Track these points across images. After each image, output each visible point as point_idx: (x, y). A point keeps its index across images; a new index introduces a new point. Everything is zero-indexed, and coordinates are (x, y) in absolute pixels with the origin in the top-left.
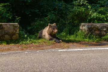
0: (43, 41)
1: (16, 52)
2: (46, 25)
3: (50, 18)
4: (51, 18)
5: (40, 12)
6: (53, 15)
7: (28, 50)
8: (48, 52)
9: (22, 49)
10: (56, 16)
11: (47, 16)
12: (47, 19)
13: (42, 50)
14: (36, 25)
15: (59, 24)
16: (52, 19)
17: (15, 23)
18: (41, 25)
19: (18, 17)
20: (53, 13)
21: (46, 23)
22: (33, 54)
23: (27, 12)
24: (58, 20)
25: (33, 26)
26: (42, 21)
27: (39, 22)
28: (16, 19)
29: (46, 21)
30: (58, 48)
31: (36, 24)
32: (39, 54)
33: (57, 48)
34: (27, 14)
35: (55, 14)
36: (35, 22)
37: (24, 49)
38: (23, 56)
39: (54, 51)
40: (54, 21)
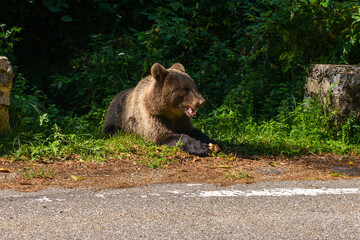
0: (125, 144)
2: (141, 67)
3: (165, 35)
4: (169, 36)
5: (115, 6)
6: (178, 20)
7: (53, 190)
8: (150, 201)
9: (26, 184)
10: (195, 26)
11: (147, 24)
12: (146, 38)
13: (119, 191)
14: (92, 67)
15: (205, 63)
16: (173, 40)
18: (119, 68)
19: (6, 29)
20: (179, 13)
21: (144, 56)
22: (75, 209)
23: (54, 5)
24: (200, 43)
25: (80, 70)
26: (124, 47)
27: (110, 52)
29: (143, 47)
30: (200, 181)
31: (94, 62)
32: (104, 206)
33: (193, 181)
34: (54, 10)
35: (188, 16)
36: (92, 51)
37: (34, 181)
38: (29, 216)
39: (179, 196)
40: (181, 49)
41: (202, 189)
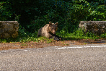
0: (42, 39)
1: (16, 50)
2: (45, 23)
4: (51, 16)
5: (39, 10)
6: (52, 13)
7: (28, 48)
8: (48, 50)
9: (22, 47)
10: (56, 14)
11: (46, 14)
12: (46, 17)
13: (41, 48)
14: (35, 23)
16: (51, 17)
17: (15, 21)
18: (41, 23)
19: (17, 16)
20: (53, 11)
21: (45, 21)
22: (32, 52)
24: (57, 17)
25: (33, 24)
26: (41, 19)
27: (39, 20)
28: (16, 17)
29: (45, 19)
31: (35, 22)
32: (38, 51)
33: (56, 46)
34: (27, 12)
35: (54, 12)
36: (35, 20)
37: (24, 47)
38: (23, 54)
39: (54, 49)
40: (53, 19)
41: (58, 47)
